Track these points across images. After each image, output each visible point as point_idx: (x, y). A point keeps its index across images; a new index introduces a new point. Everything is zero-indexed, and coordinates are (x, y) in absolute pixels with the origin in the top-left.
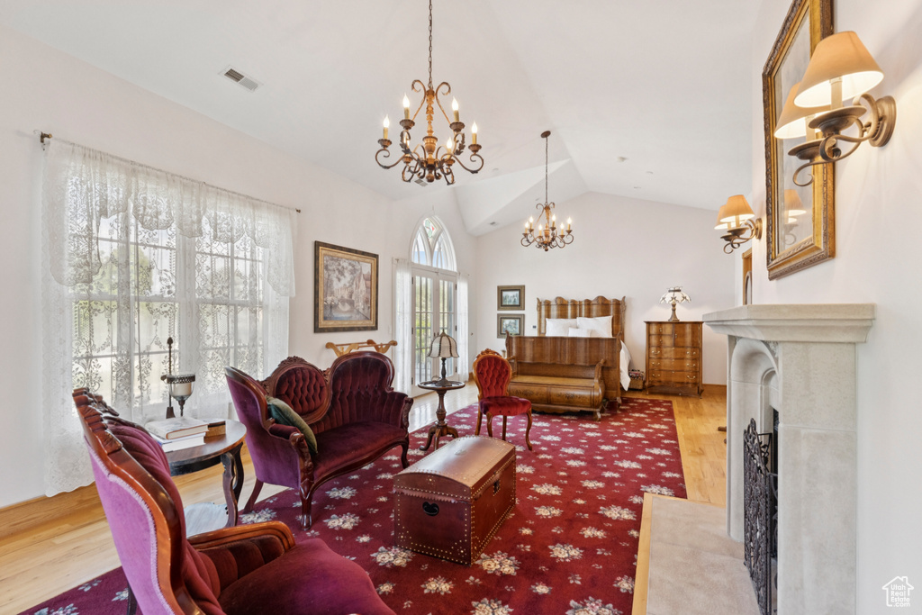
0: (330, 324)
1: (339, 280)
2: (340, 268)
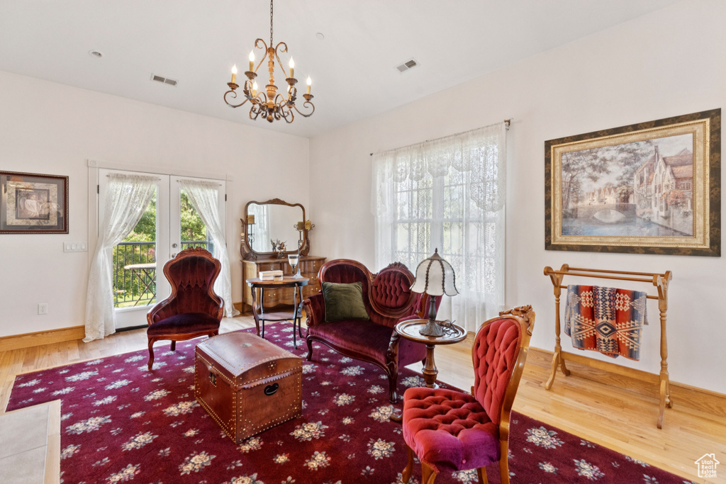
1: (595, 179)
2: (596, 162)
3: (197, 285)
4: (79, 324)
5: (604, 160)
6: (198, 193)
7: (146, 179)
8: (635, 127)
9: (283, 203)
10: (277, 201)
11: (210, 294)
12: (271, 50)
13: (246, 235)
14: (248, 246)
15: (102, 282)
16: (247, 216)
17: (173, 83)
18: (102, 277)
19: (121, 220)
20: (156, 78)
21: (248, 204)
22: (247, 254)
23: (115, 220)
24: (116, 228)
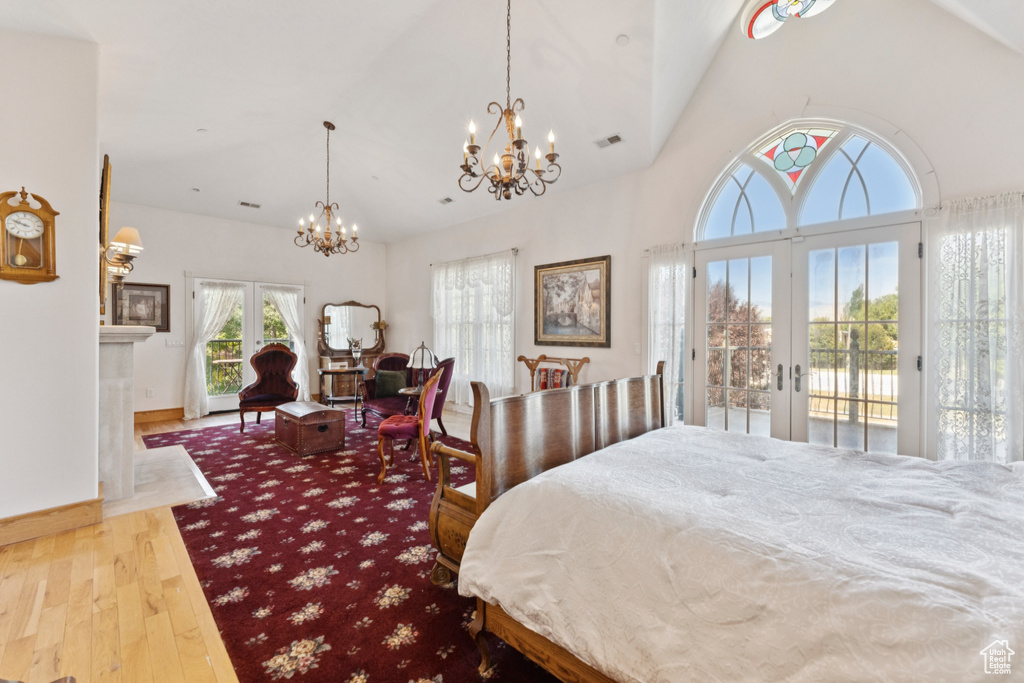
0: (549, 338)
1: (559, 295)
2: (559, 283)
3: (277, 374)
4: (179, 406)
5: (563, 282)
6: (279, 296)
7: (234, 286)
8: (576, 262)
9: (358, 305)
10: (353, 303)
11: (288, 380)
12: (328, 208)
13: (323, 333)
14: (325, 343)
15: (198, 372)
16: (323, 317)
17: (258, 206)
18: (198, 368)
19: (213, 321)
20: (243, 204)
21: (325, 306)
22: (324, 350)
23: (207, 322)
24: (209, 328)
